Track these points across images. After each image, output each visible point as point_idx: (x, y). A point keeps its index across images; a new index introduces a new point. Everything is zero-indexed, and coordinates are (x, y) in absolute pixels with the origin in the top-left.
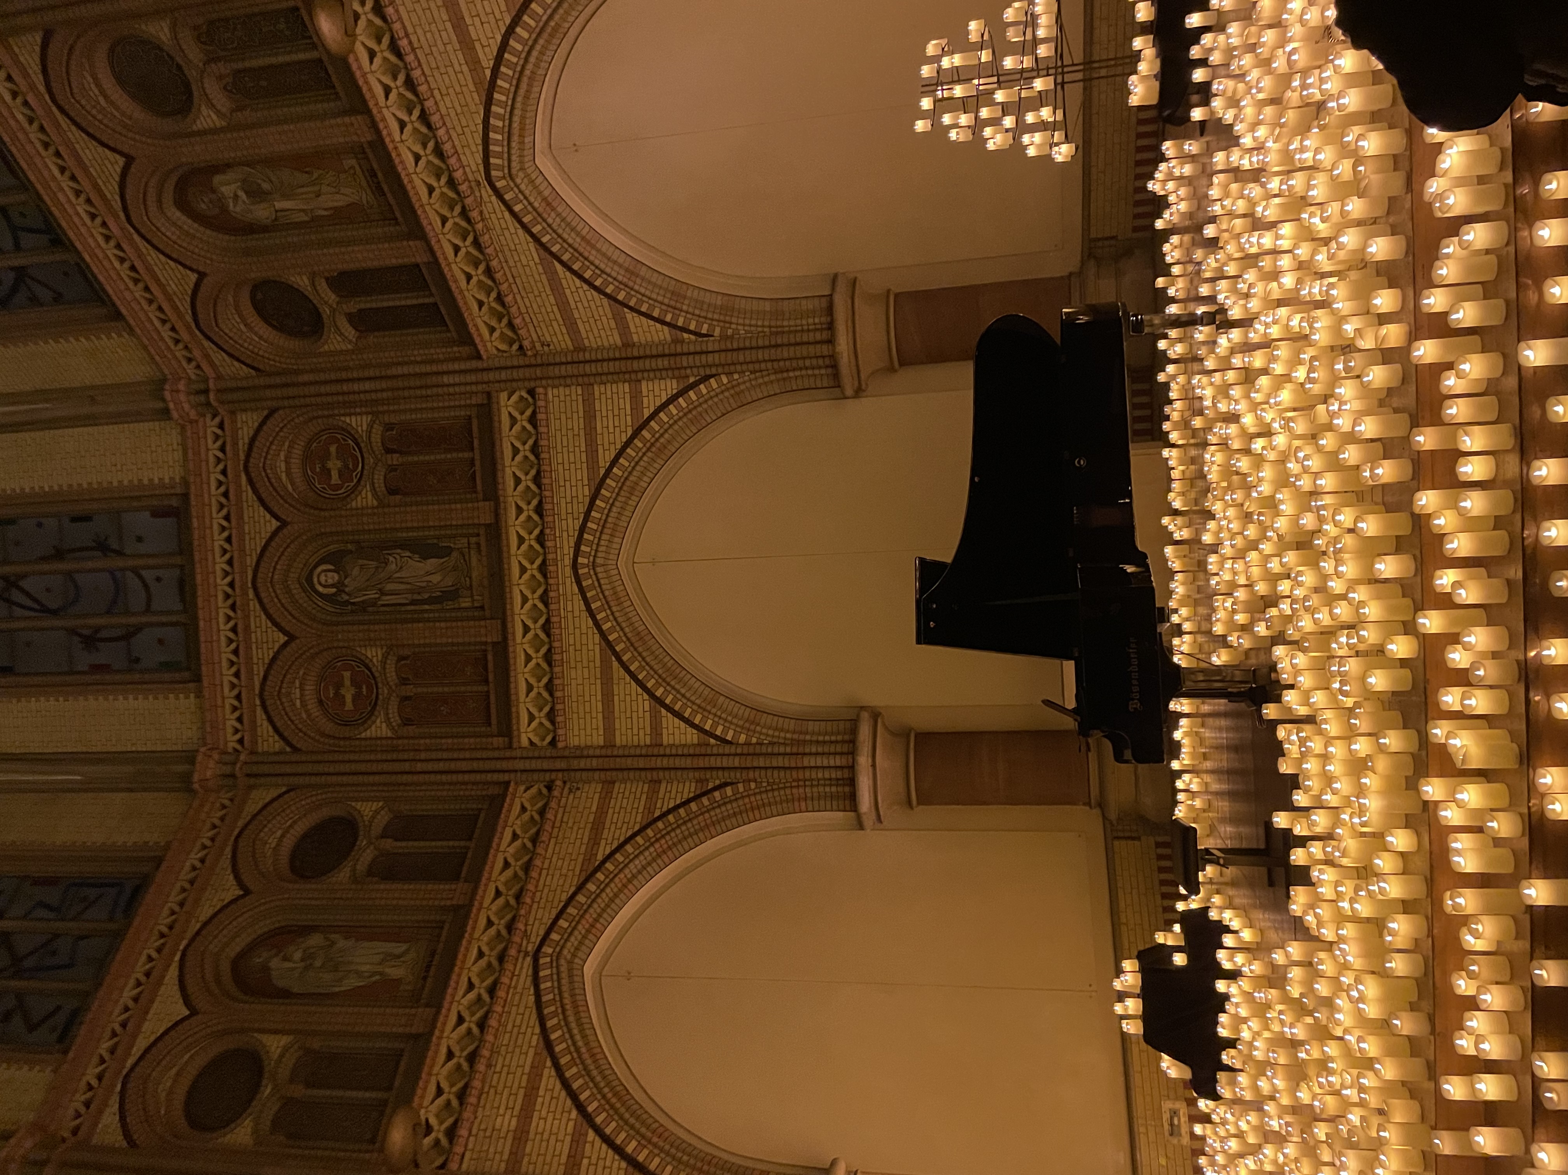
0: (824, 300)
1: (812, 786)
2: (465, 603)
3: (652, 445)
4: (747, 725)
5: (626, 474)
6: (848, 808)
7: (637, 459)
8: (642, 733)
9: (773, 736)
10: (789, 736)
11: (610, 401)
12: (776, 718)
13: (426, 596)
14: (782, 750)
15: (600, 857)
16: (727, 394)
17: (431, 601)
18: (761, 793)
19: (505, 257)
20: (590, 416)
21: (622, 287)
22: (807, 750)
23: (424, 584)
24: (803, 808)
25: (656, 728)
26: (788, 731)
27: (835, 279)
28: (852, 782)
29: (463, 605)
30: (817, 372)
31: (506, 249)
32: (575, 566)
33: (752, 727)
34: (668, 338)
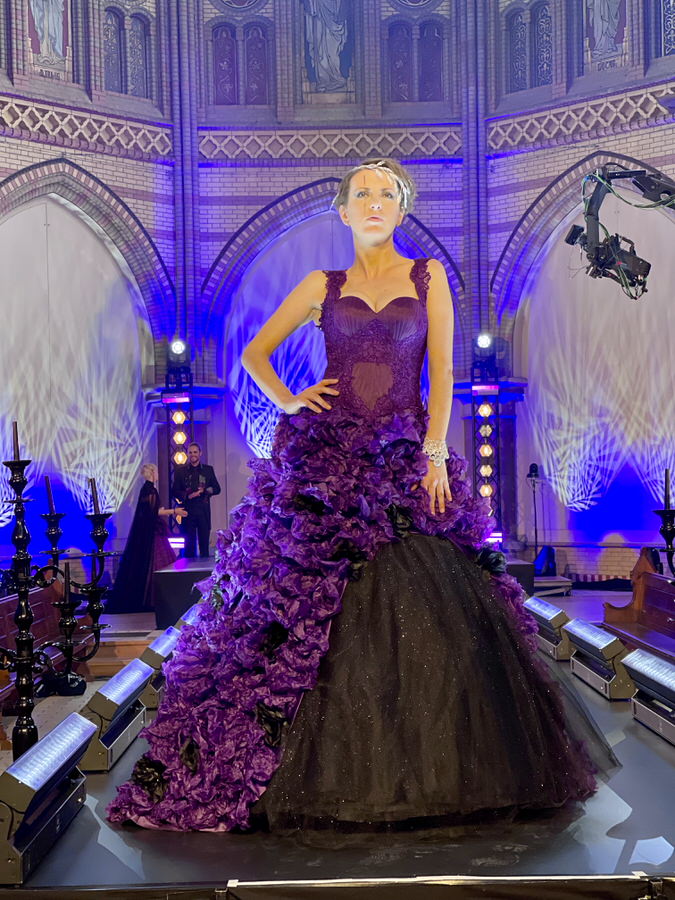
2: (306, 86)
8: (208, 226)
11: (450, 211)
13: (312, 54)
15: (125, 200)
17: (308, 57)
19: (550, 152)
20: (440, 196)
21: (527, 232)
23: (320, 52)
25: (213, 237)
29: (304, 84)
31: (555, 154)
32: (332, 180)
34: (491, 260)
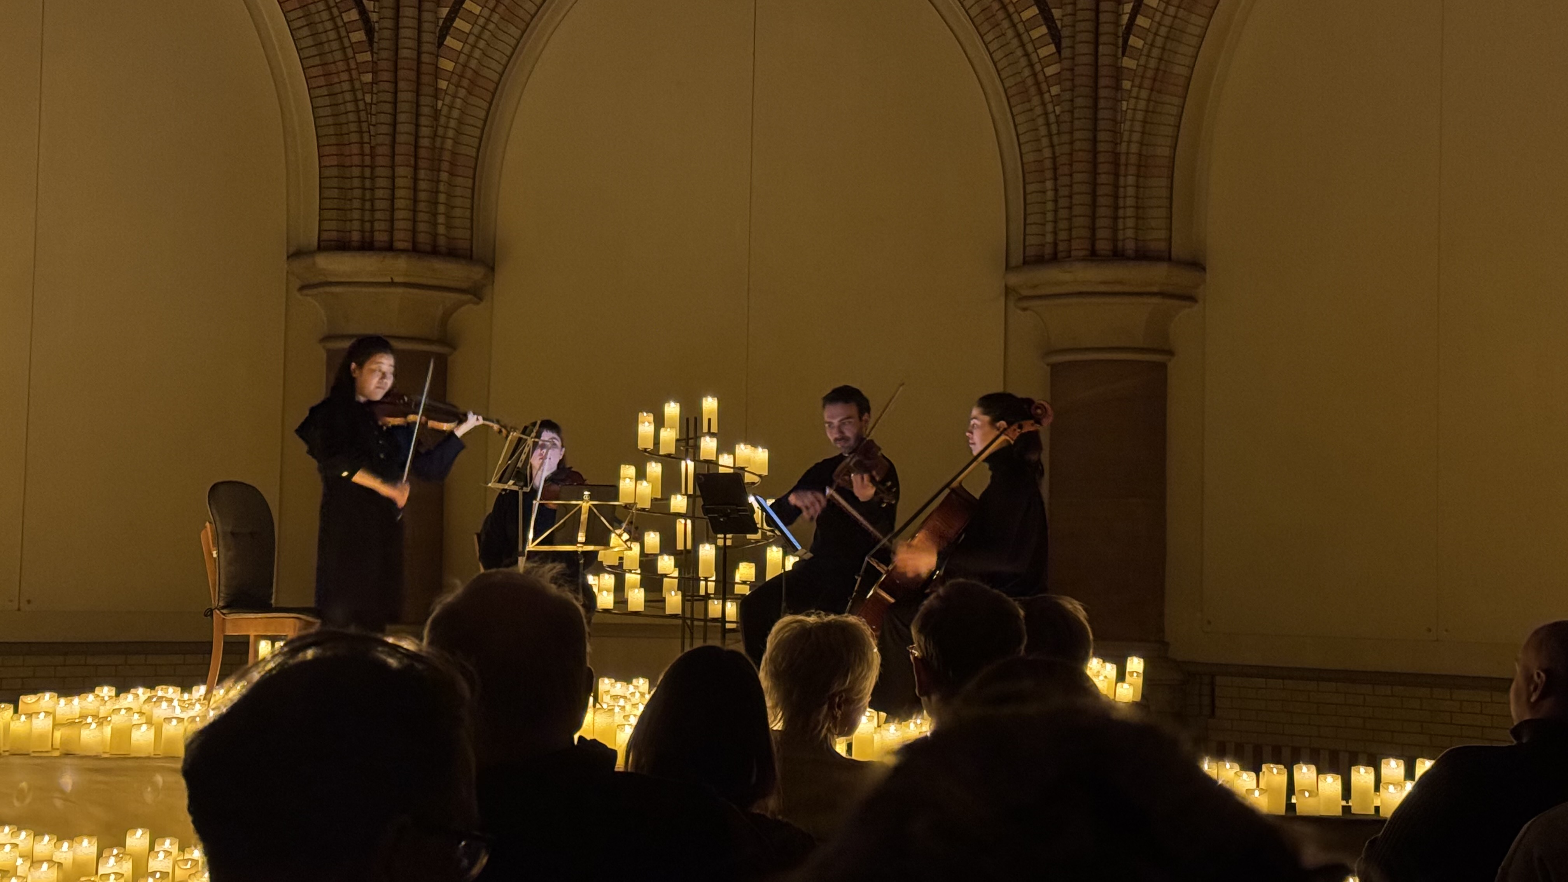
0: (1163, 246)
1: (363, 178)
4: (469, 74)
6: (325, 236)
9: (448, 117)
10: (449, 144)
12: (480, 124)
14: (425, 131)
16: (1027, 72)
18: (353, 90)
22: (422, 174)
24: (327, 161)
26: (456, 142)
27: (1197, 265)
28: (367, 246)
30: (1049, 227)
33: (465, 83)
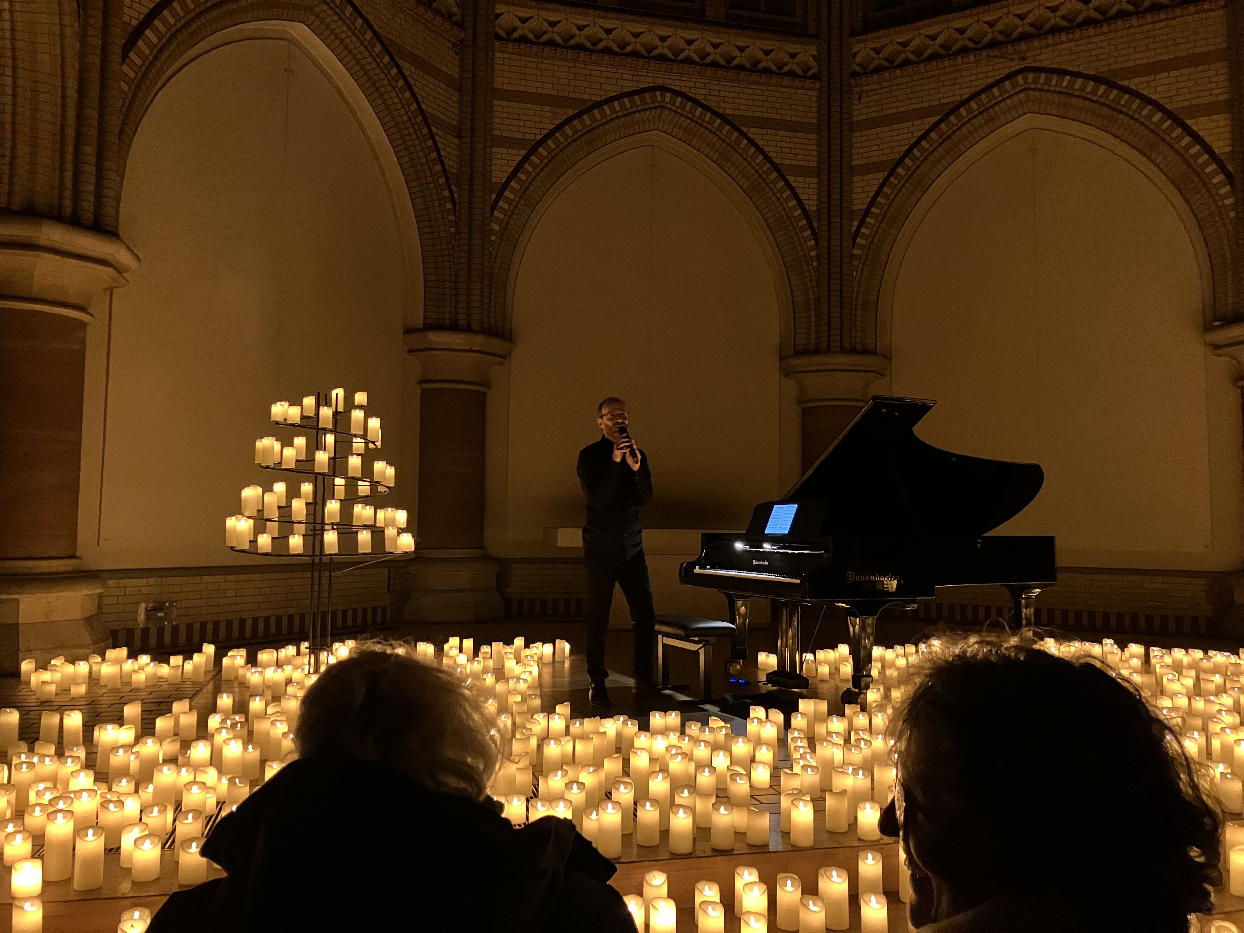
0: (873, 346)
3: (764, 180)
4: (506, 233)
5: (740, 151)
6: (427, 321)
7: (753, 163)
8: (504, 127)
9: (496, 257)
11: (803, 147)
15: (401, 63)
16: (801, 253)
19: (949, 73)
20: (792, 127)
21: (909, 173)
25: (508, 142)
28: (455, 328)
30: (813, 335)
31: (958, 74)
32: (663, 89)
34: (854, 208)
